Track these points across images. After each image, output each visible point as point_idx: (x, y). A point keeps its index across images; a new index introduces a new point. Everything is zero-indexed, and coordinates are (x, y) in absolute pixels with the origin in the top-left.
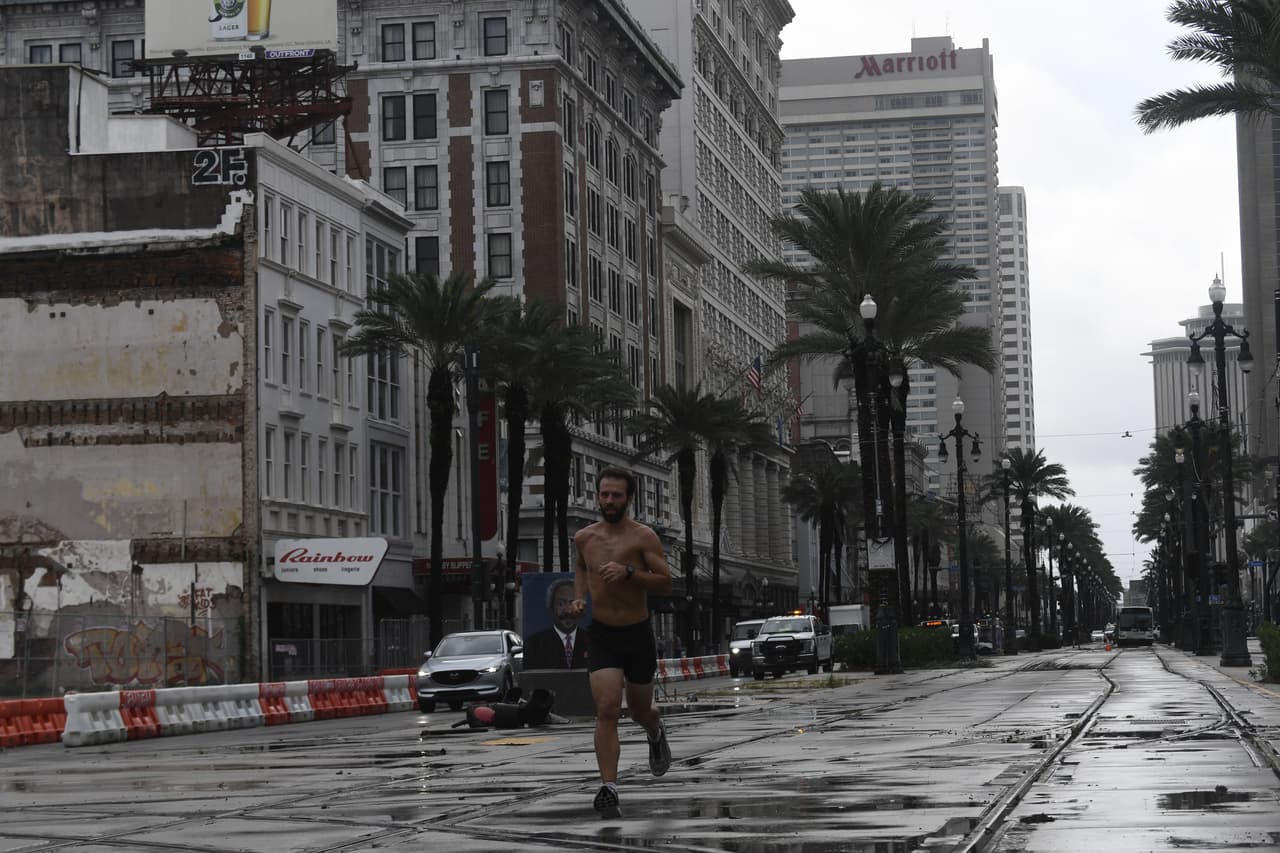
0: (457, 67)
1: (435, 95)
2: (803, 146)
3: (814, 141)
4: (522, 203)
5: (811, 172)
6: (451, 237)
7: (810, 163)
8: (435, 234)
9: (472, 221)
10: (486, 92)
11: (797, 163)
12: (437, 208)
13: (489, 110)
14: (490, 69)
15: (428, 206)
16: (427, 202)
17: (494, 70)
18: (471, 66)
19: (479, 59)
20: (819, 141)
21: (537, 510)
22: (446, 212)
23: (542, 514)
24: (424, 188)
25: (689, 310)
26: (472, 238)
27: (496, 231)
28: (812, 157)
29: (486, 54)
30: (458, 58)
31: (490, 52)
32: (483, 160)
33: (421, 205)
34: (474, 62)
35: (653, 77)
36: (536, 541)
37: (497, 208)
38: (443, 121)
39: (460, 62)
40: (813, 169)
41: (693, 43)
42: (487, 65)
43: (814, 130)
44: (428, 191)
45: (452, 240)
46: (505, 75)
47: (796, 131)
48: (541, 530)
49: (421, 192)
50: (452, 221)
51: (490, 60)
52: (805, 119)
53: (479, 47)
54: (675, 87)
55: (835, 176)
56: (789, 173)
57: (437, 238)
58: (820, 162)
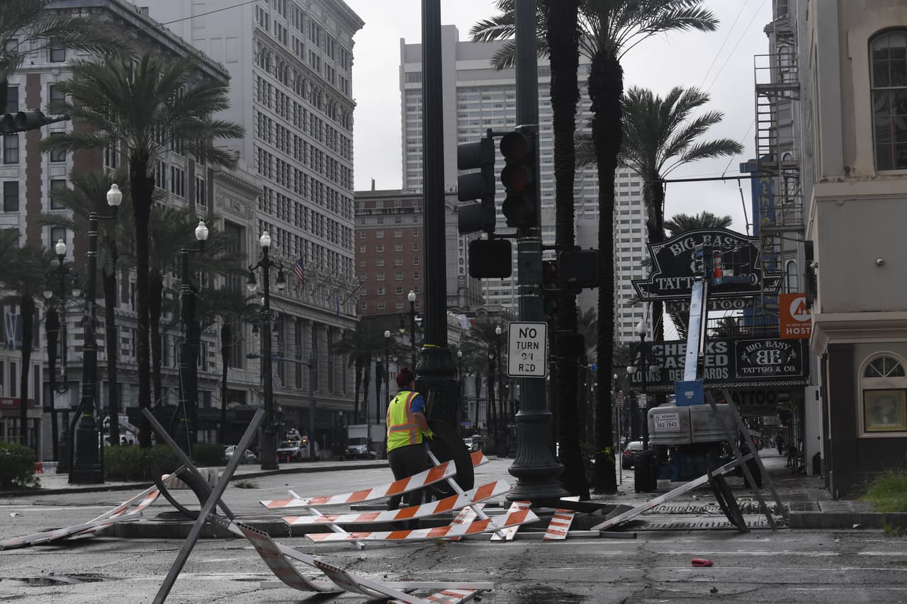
0: (32, 69)
1: (17, 88)
2: (478, 102)
3: (485, 98)
4: (73, 160)
5: (482, 120)
6: (27, 182)
7: (482, 113)
8: (16, 180)
9: (40, 171)
10: (51, 86)
11: (473, 114)
12: (17, 163)
13: (53, 98)
14: (54, 71)
15: (12, 161)
16: (12, 158)
17: (56, 72)
18: (41, 69)
19: (46, 64)
20: (488, 98)
21: (77, 362)
22: (23, 165)
23: (81, 365)
24: (11, 149)
25: (244, 227)
26: (40, 183)
27: (56, 178)
28: (483, 110)
29: (52, 61)
30: (32, 63)
31: (54, 59)
32: (48, 131)
33: (8, 160)
34: (42, 66)
35: (199, 73)
36: (78, 382)
37: (57, 163)
38: (22, 105)
39: (33, 66)
40: (484, 118)
41: (253, 47)
42: (51, 69)
43: (485, 90)
44: (12, 151)
45: (27, 183)
46: (62, 74)
47: (473, 91)
48: (82, 376)
49: (8, 152)
50: (27, 171)
51: (53, 65)
52: (479, 83)
53: (47, 56)
54: (221, 79)
55: (500, 123)
56: (468, 121)
57: (18, 182)
58: (489, 113)
